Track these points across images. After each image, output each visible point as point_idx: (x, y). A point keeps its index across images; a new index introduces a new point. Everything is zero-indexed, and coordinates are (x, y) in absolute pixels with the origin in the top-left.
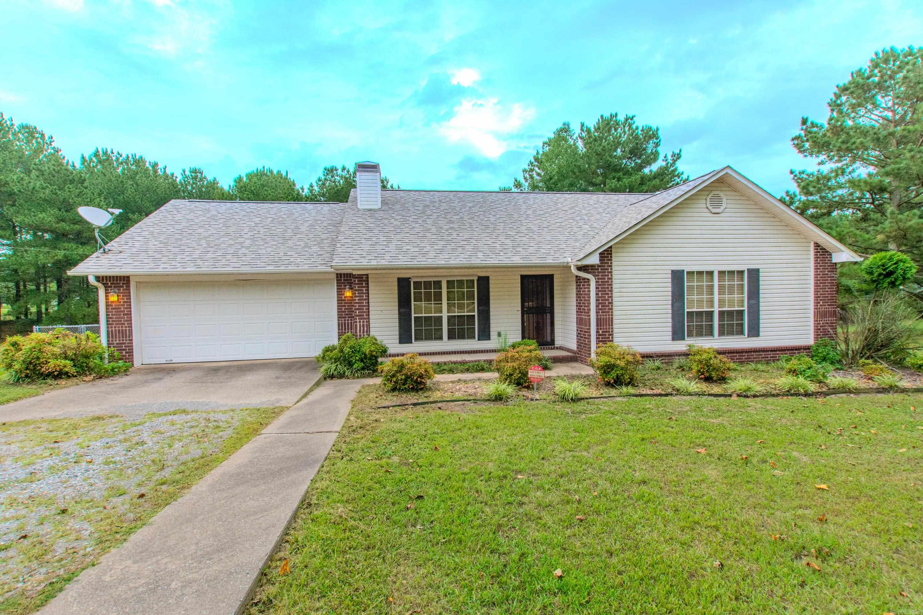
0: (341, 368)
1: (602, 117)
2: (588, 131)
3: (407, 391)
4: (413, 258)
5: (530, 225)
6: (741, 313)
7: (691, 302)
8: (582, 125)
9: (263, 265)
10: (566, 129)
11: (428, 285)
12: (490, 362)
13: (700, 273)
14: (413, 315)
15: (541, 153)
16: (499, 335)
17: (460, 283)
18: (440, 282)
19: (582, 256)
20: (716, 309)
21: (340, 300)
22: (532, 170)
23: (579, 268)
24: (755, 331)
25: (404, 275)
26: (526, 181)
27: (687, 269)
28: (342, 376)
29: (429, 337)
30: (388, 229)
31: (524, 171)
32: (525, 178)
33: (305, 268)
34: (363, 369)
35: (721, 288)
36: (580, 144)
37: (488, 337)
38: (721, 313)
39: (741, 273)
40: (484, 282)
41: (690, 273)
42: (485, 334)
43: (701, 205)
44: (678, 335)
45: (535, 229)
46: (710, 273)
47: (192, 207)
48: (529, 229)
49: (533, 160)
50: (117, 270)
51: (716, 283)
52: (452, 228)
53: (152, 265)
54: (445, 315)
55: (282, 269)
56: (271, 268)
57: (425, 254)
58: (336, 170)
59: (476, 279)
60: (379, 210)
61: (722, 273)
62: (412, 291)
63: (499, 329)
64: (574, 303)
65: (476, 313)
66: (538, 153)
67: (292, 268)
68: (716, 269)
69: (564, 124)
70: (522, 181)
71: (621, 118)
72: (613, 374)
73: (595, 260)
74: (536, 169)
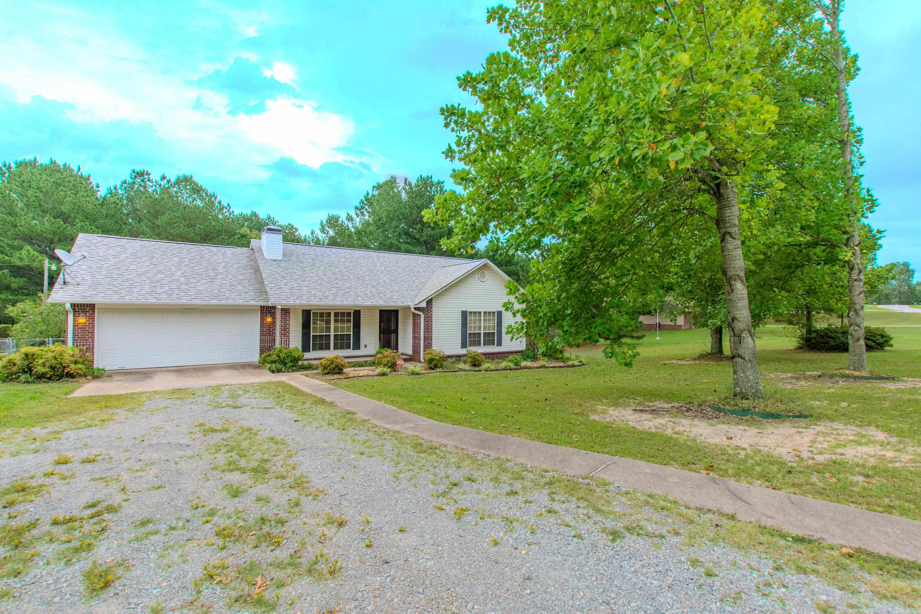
0: (279, 366)
1: (421, 176)
2: (410, 185)
3: (335, 373)
4: (321, 299)
5: (385, 279)
6: (494, 333)
7: (470, 327)
8: (406, 180)
9: (207, 299)
10: (392, 181)
11: (322, 315)
12: (366, 362)
13: (475, 313)
14: (312, 334)
15: (371, 194)
16: (366, 346)
17: (343, 314)
18: (330, 313)
19: (417, 302)
20: (482, 332)
21: (262, 324)
22: (363, 208)
23: (415, 309)
24: (500, 344)
25: (308, 308)
26: (358, 217)
27: (469, 310)
28: (279, 371)
29: (321, 348)
30: (296, 277)
31: (356, 208)
32: (357, 214)
33: (241, 302)
34: (293, 366)
35: (485, 320)
36: (404, 195)
37: (359, 348)
38: (484, 333)
39: (494, 313)
40: (357, 313)
41: (470, 312)
42: (357, 346)
43: (476, 277)
44: (464, 345)
45: (388, 281)
46: (480, 313)
47: (105, 243)
48: (384, 281)
49: (363, 199)
50: (90, 299)
51: (482, 318)
52: (337, 278)
53: (118, 297)
54: (332, 334)
55: (224, 302)
56: (215, 302)
57: (327, 297)
58: (148, 174)
59: (352, 311)
60: (282, 260)
61: (485, 313)
62: (312, 318)
63: (366, 343)
64: (412, 328)
65: (352, 333)
66: (368, 194)
67: (230, 302)
68: (482, 310)
69: (392, 177)
70: (354, 216)
71: (435, 180)
72: (434, 363)
73: (424, 305)
74: (367, 207)
